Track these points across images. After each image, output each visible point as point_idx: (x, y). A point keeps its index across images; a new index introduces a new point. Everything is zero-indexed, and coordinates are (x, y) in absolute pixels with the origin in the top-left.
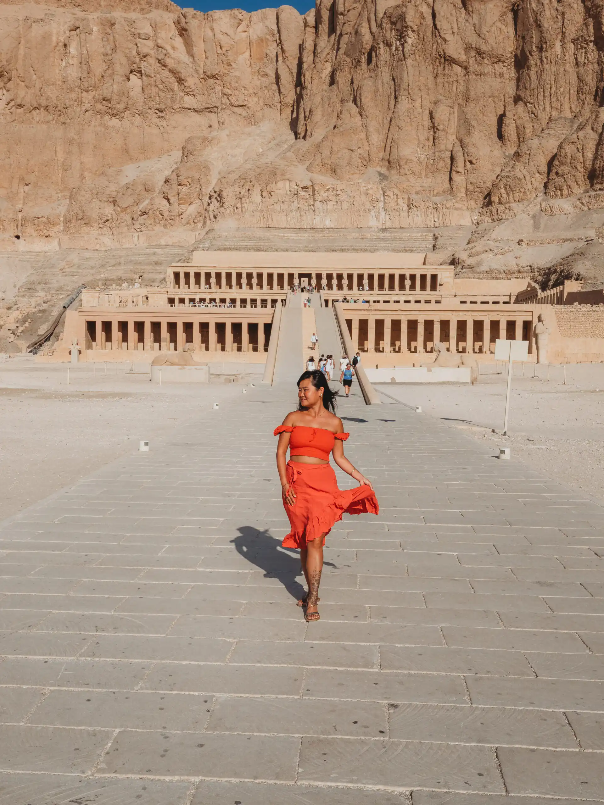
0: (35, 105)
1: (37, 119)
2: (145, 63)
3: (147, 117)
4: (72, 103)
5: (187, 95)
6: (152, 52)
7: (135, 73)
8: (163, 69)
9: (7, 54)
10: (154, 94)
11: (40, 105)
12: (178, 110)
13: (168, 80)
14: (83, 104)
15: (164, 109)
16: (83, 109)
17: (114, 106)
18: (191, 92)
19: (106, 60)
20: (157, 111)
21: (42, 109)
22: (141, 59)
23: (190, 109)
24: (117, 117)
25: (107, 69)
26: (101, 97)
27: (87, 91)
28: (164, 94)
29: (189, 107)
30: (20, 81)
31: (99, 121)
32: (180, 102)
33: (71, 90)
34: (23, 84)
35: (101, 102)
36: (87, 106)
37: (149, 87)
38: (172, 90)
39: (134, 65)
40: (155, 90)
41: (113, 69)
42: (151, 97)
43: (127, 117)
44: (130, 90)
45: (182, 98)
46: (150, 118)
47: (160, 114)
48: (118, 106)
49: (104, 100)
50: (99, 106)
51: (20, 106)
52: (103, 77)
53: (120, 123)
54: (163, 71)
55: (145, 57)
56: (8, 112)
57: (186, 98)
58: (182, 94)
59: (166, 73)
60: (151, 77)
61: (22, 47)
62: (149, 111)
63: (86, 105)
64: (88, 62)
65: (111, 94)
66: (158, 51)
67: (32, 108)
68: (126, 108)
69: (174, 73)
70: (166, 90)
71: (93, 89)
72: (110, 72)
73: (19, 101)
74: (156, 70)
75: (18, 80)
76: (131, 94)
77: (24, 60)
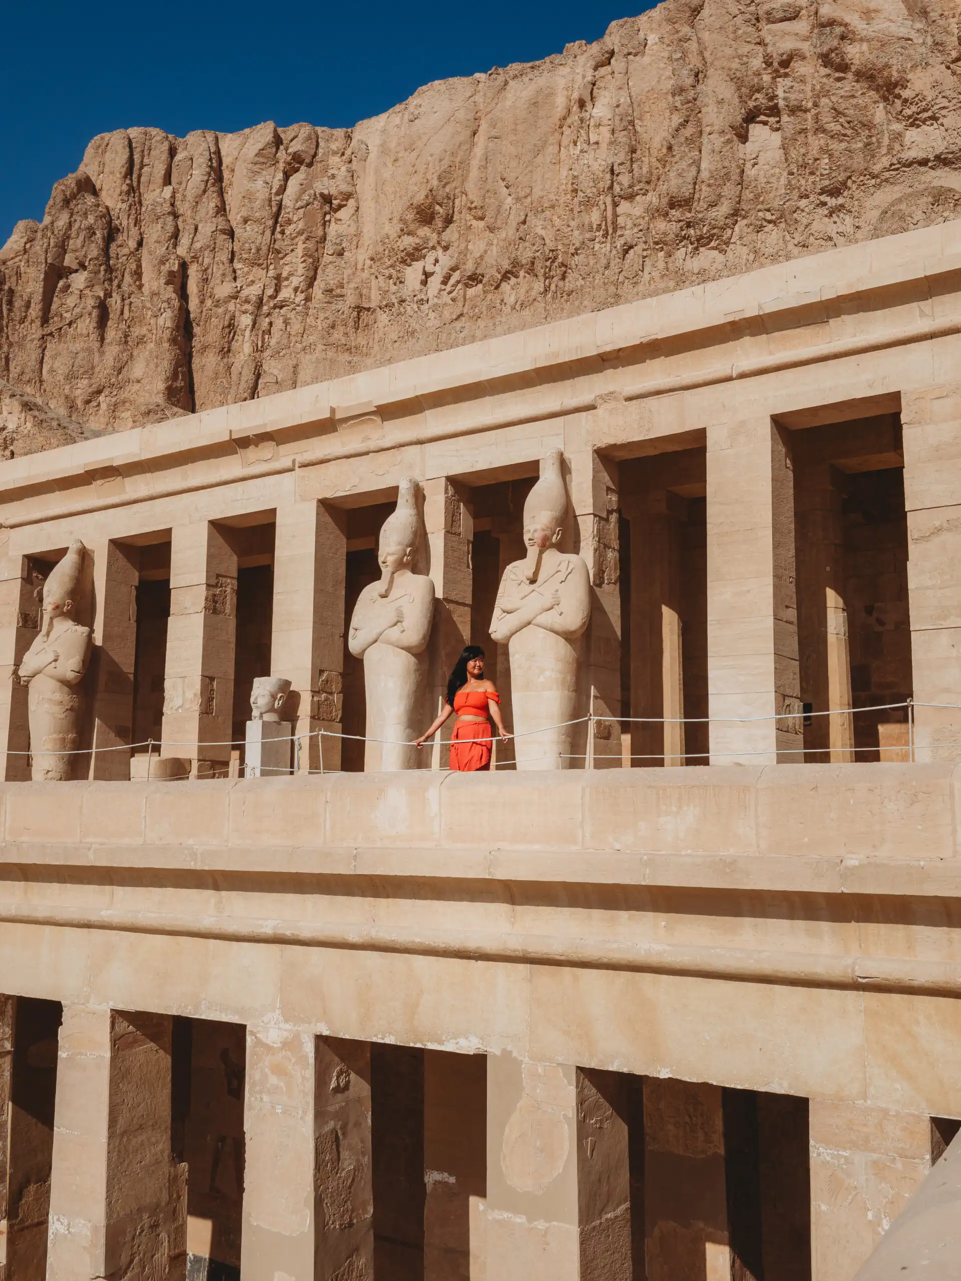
0: (506, 265)
1: (511, 300)
2: (788, 82)
3: (796, 221)
4: (588, 235)
5: (912, 125)
6: (805, 47)
7: (762, 118)
8: (839, 79)
9: (441, 160)
10: (815, 152)
11: (516, 263)
12: (887, 174)
13: (854, 101)
14: (619, 233)
15: (844, 184)
16: (619, 243)
17: (700, 216)
18: (925, 110)
19: (678, 104)
20: (824, 198)
21: (522, 273)
22: (776, 75)
23: (924, 162)
24: (713, 244)
25: (681, 124)
26: (665, 201)
27: (630, 197)
28: (844, 145)
29: (921, 155)
30: (476, 218)
31: (661, 265)
32: (890, 149)
33: (588, 204)
34: (481, 224)
35: (667, 214)
36: (629, 235)
37: (801, 138)
38: (868, 126)
39: (757, 95)
40: (816, 142)
41: (699, 121)
42: (804, 166)
43: (741, 238)
44: (749, 165)
45: (898, 137)
46: (805, 221)
47: (832, 202)
48: (713, 213)
49: (672, 205)
50: (661, 225)
51: (474, 279)
52: (670, 148)
53: (720, 258)
54: (839, 84)
55: (785, 64)
56: (446, 299)
57: (912, 135)
58: (897, 127)
59: (849, 84)
60: (806, 111)
61: (481, 138)
62: (803, 203)
63: (627, 232)
64: (632, 123)
65: (691, 187)
66: (821, 34)
67: (499, 276)
68: (736, 213)
69: (872, 78)
70: (849, 132)
71: (647, 187)
72: (689, 131)
73: (469, 267)
74: (818, 87)
75: (469, 217)
76: (751, 172)
77: (484, 167)
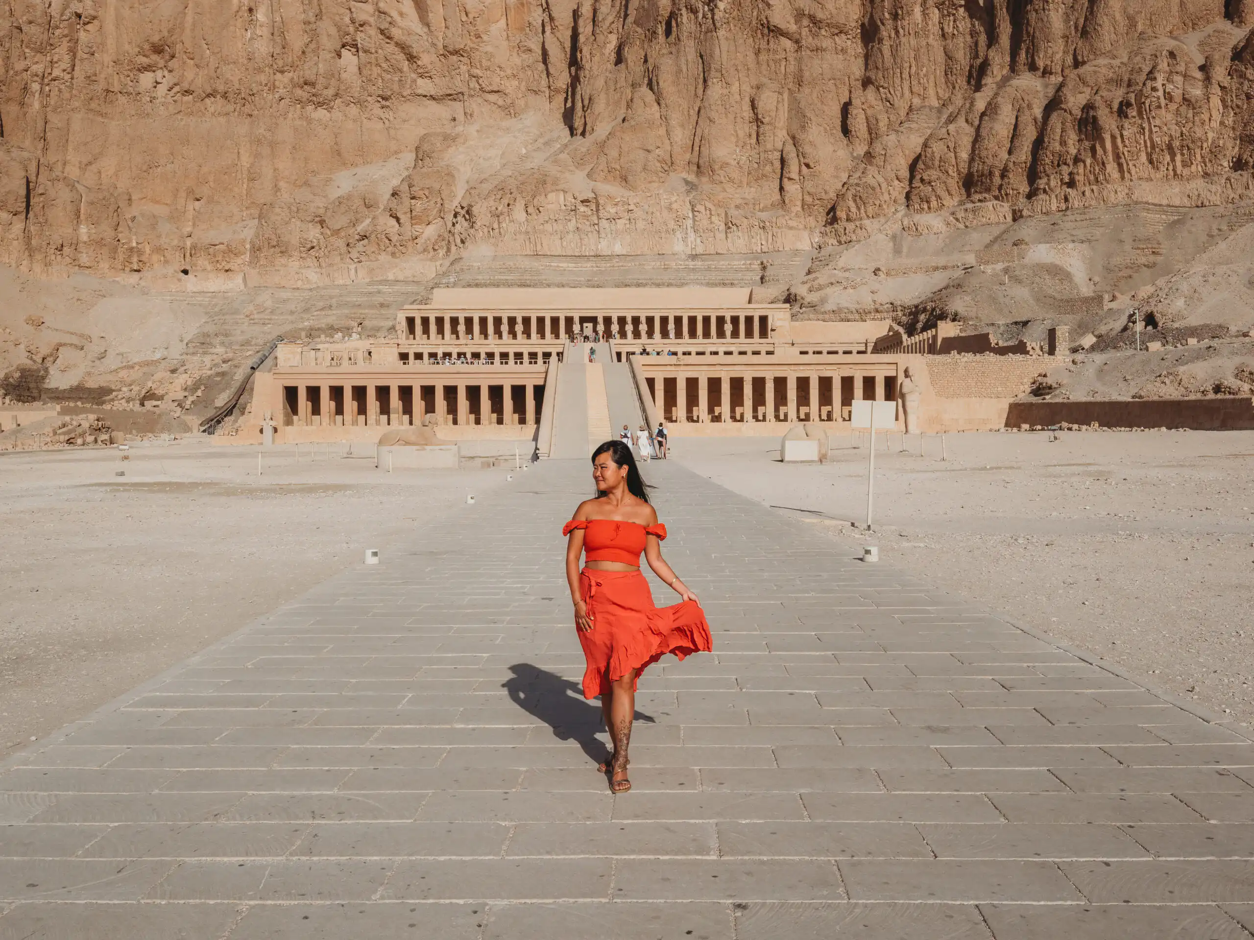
0: (209, 91)
1: (212, 109)
2: (362, 35)
3: (366, 107)
4: (260, 87)
5: (421, 77)
6: (372, 20)
7: (348, 47)
8: (388, 43)
9: (169, 21)
10: (375, 75)
11: (215, 91)
12: (409, 97)
13: (394, 56)
14: (276, 90)
15: (390, 97)
16: (277, 96)
17: (320, 92)
18: (426, 72)
19: (308, 30)
20: (379, 99)
21: (218, 96)
22: (357, 30)
23: (425, 96)
24: (324, 107)
25: (309, 42)
26: (302, 80)
27: (282, 72)
28: (389, 76)
29: (425, 93)
30: (188, 58)
31: (298, 112)
32: (411, 86)
33: (260, 70)
34: (192, 62)
35: (302, 87)
36: (282, 91)
37: (369, 66)
38: (401, 71)
39: (347, 37)
40: (376, 71)
41: (318, 42)
42: (370, 80)
43: (339, 107)
44: (342, 72)
45: (414, 81)
46: (370, 108)
47: (384, 103)
48: (325, 92)
49: (306, 84)
50: (299, 92)
51: (188, 92)
52: (303, 52)
53: (328, 115)
54: (388, 45)
55: (361, 25)
56: (170, 100)
57: (420, 81)
58: (414, 76)
59: (391, 48)
60: (371, 53)
61: (190, 12)
62: (369, 99)
63: (281, 91)
64: (283, 33)
65: (315, 76)
66: (379, 17)
67: (204, 95)
68: (337, 95)
69: (403, 48)
70: (392, 70)
71: (291, 69)
72: (313, 46)
73: (185, 86)
74: (378, 43)
75: (185, 57)
76: (344, 76)
77: (193, 30)
